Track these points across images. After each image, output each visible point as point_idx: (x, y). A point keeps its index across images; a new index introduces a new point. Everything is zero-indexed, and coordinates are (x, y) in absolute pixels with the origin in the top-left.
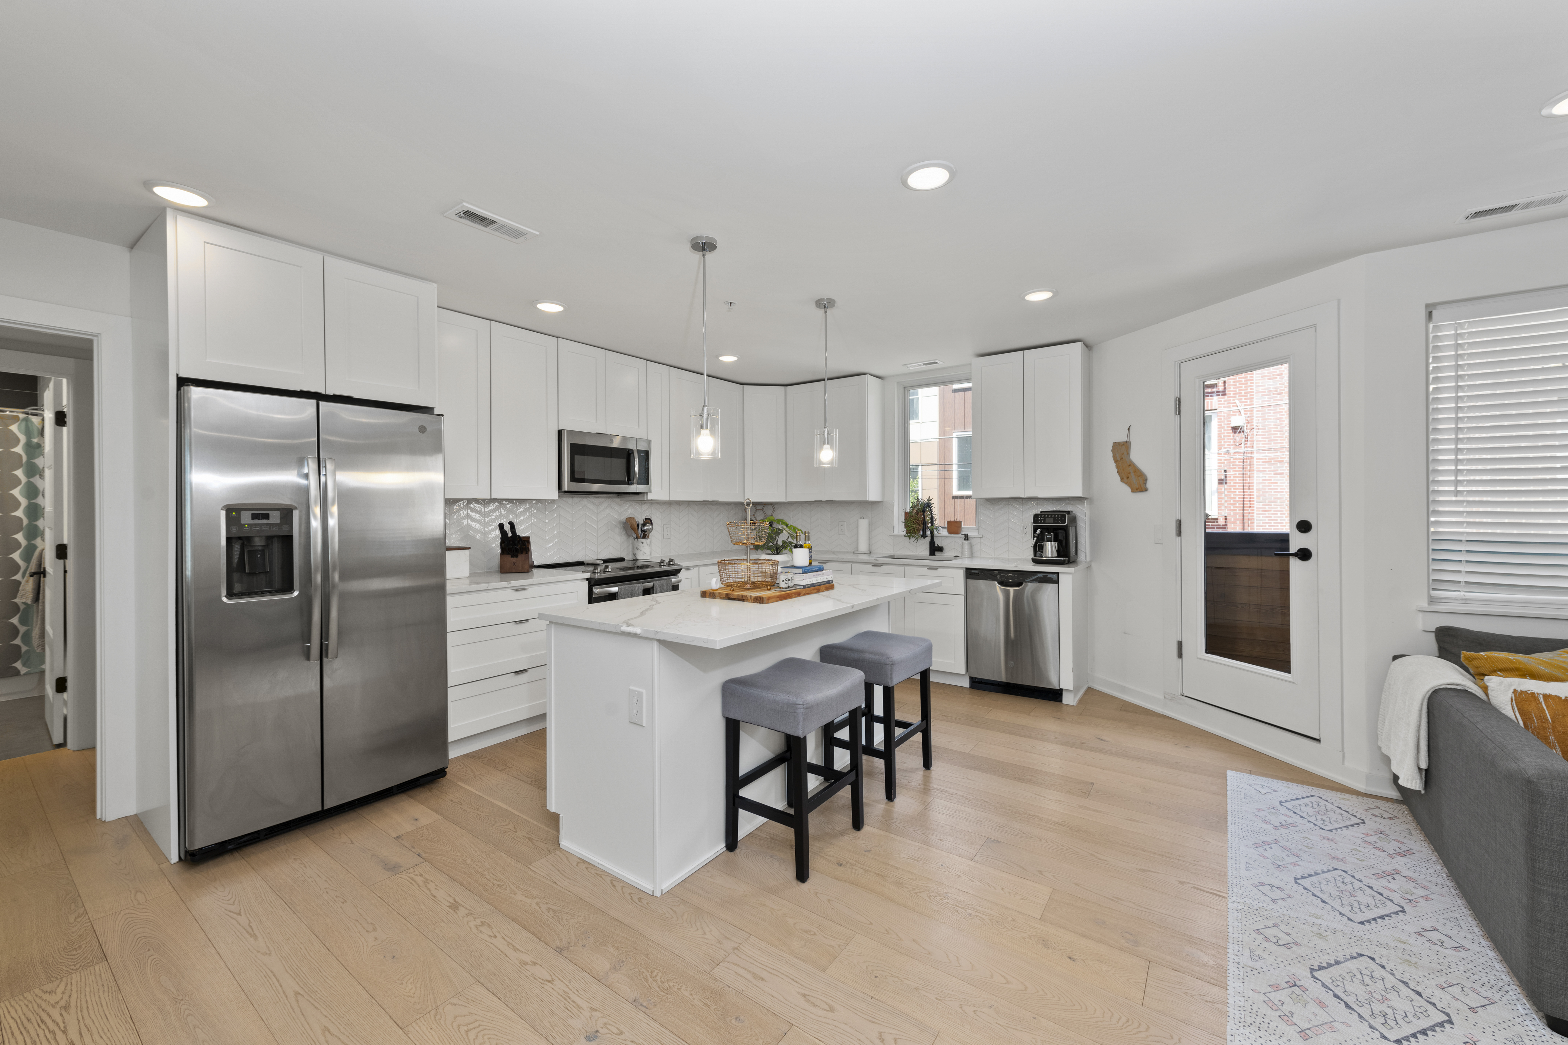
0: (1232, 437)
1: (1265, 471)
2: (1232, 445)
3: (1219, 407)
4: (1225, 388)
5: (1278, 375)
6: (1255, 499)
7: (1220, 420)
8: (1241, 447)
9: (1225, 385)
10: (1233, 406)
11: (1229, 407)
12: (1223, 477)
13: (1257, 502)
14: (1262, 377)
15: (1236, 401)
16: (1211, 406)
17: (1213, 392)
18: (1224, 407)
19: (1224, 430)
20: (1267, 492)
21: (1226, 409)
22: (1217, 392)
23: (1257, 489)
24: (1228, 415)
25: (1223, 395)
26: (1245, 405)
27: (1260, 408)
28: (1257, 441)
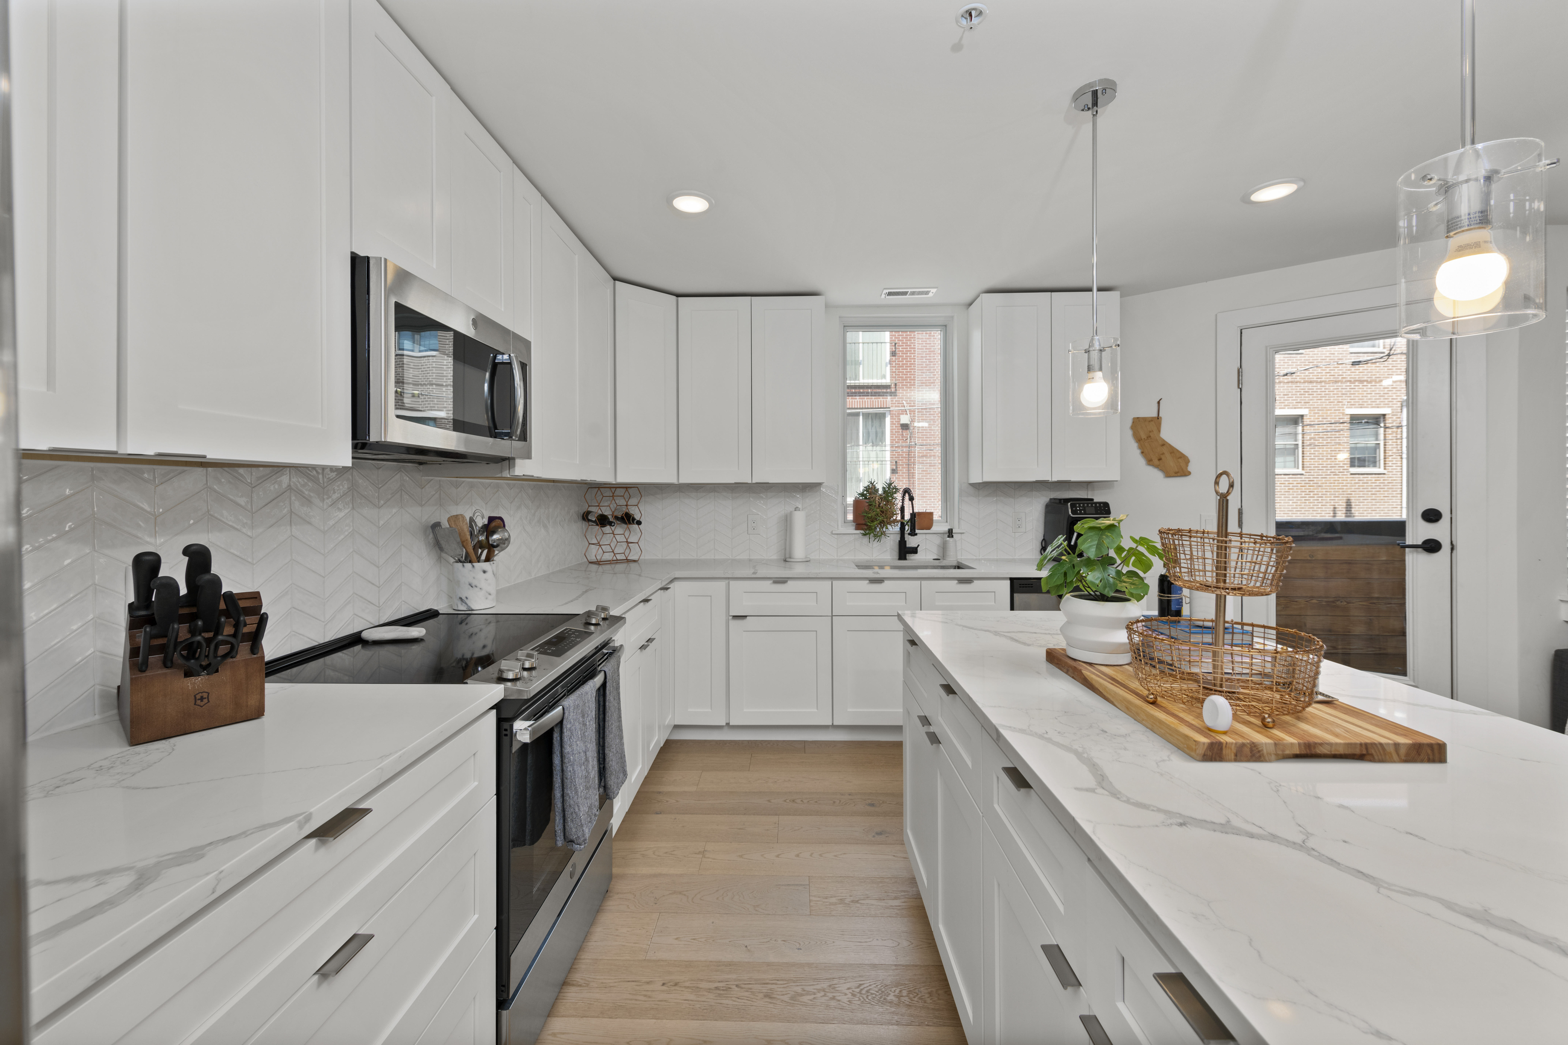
0: (901, 433)
1: (923, 463)
2: (901, 440)
3: (892, 406)
4: (896, 390)
5: (932, 383)
6: (917, 487)
7: (892, 418)
8: (907, 442)
9: (896, 387)
10: (902, 406)
11: (899, 406)
12: (894, 467)
13: (918, 489)
14: (921, 383)
15: (904, 402)
16: (886, 405)
17: (887, 393)
18: (896, 406)
19: (896, 427)
20: (924, 481)
21: (897, 408)
22: (890, 393)
23: (918, 479)
24: (898, 414)
25: (894, 396)
26: (910, 406)
27: (920, 410)
28: (918, 438)
